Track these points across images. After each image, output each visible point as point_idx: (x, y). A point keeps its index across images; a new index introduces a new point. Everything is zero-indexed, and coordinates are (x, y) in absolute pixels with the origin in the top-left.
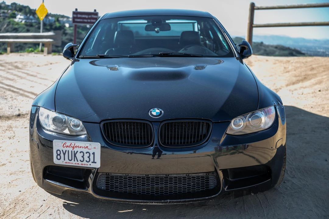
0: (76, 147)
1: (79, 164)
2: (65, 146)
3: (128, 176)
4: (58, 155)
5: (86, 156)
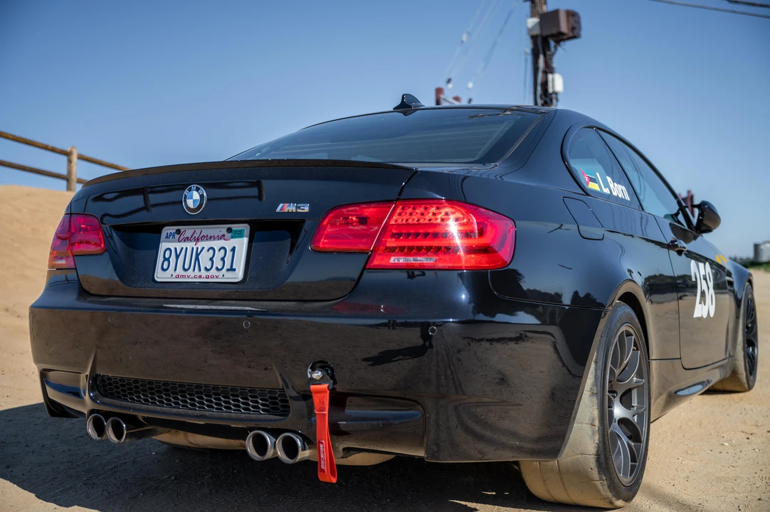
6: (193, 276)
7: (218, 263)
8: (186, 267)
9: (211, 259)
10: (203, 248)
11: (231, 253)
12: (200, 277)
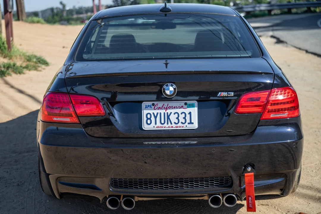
6: (167, 126)
7: (182, 120)
8: (163, 122)
9: (178, 118)
10: (171, 113)
11: (189, 115)
12: (172, 127)
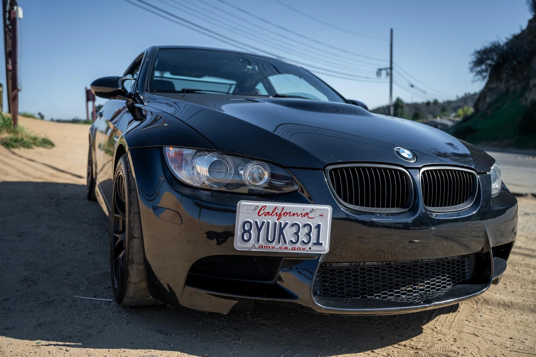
0: (284, 214)
1: (287, 248)
2: (262, 212)
3: (360, 267)
4: (245, 231)
5: (303, 231)
